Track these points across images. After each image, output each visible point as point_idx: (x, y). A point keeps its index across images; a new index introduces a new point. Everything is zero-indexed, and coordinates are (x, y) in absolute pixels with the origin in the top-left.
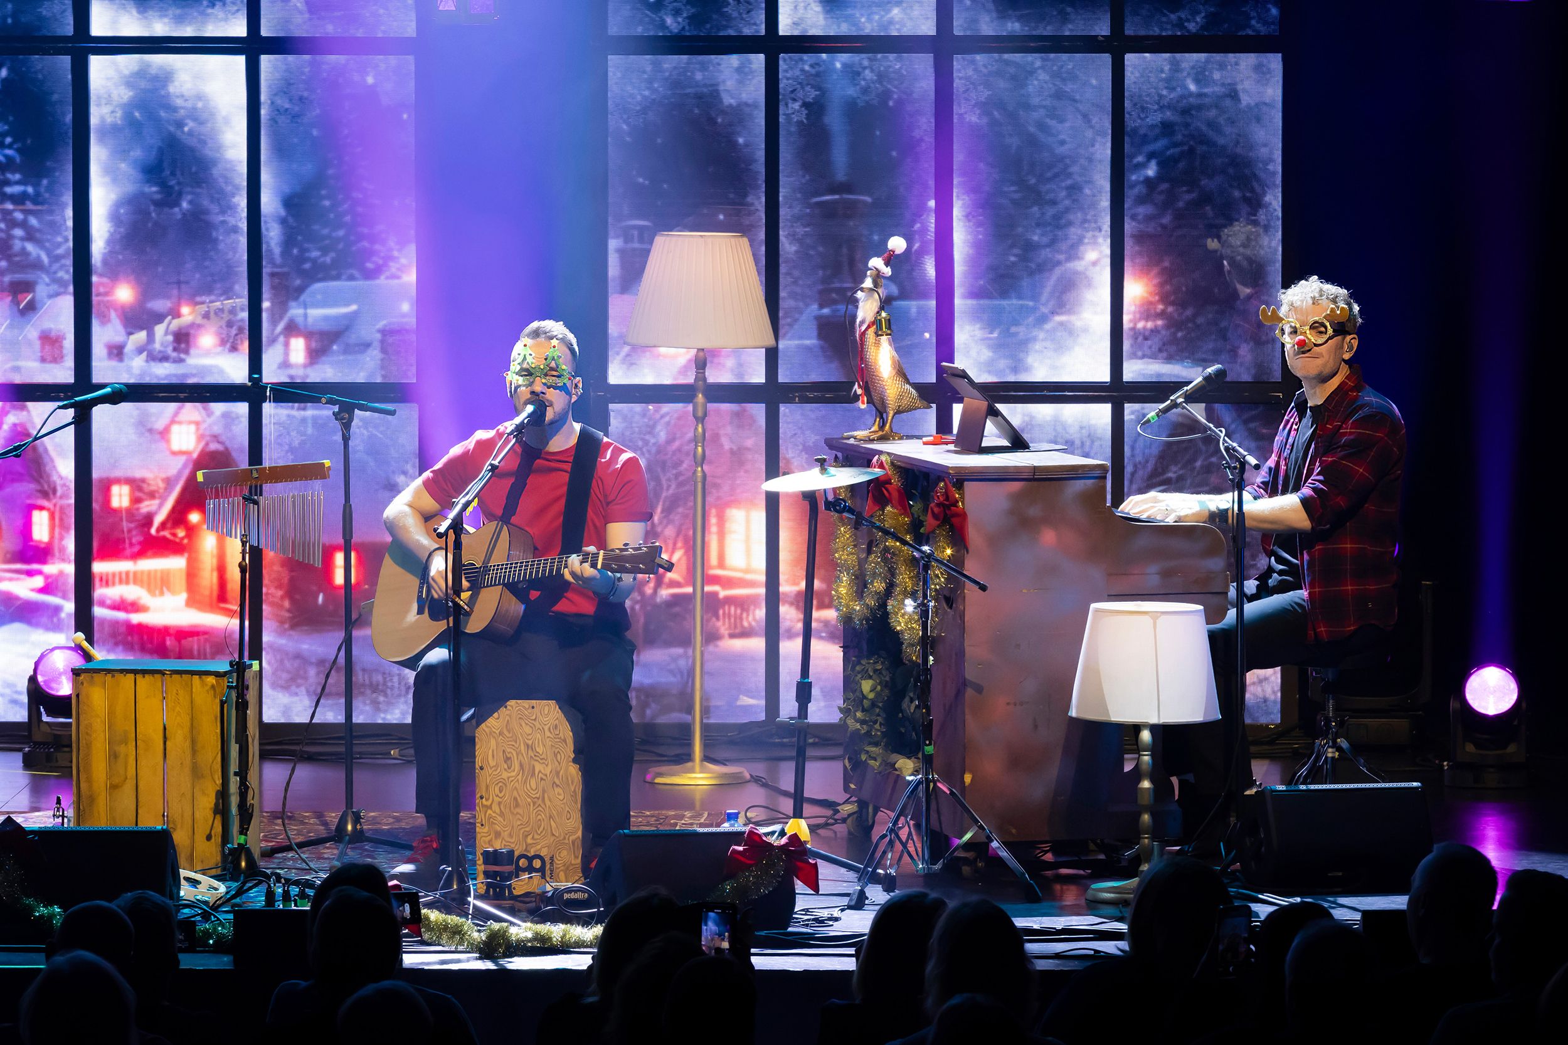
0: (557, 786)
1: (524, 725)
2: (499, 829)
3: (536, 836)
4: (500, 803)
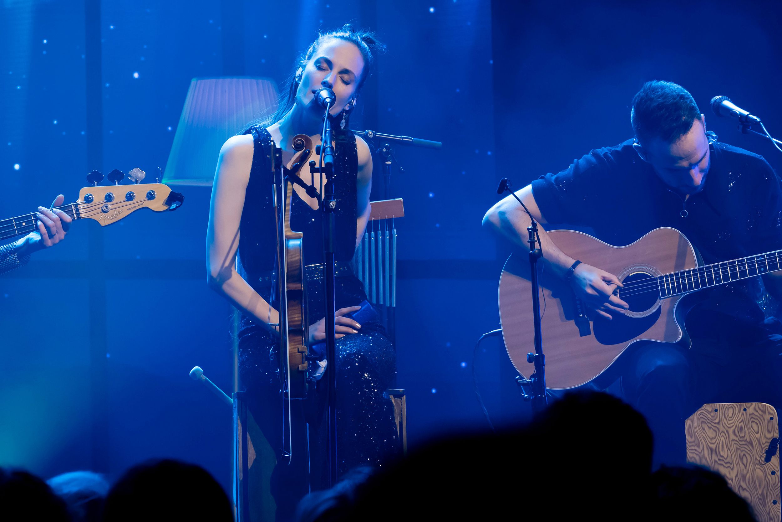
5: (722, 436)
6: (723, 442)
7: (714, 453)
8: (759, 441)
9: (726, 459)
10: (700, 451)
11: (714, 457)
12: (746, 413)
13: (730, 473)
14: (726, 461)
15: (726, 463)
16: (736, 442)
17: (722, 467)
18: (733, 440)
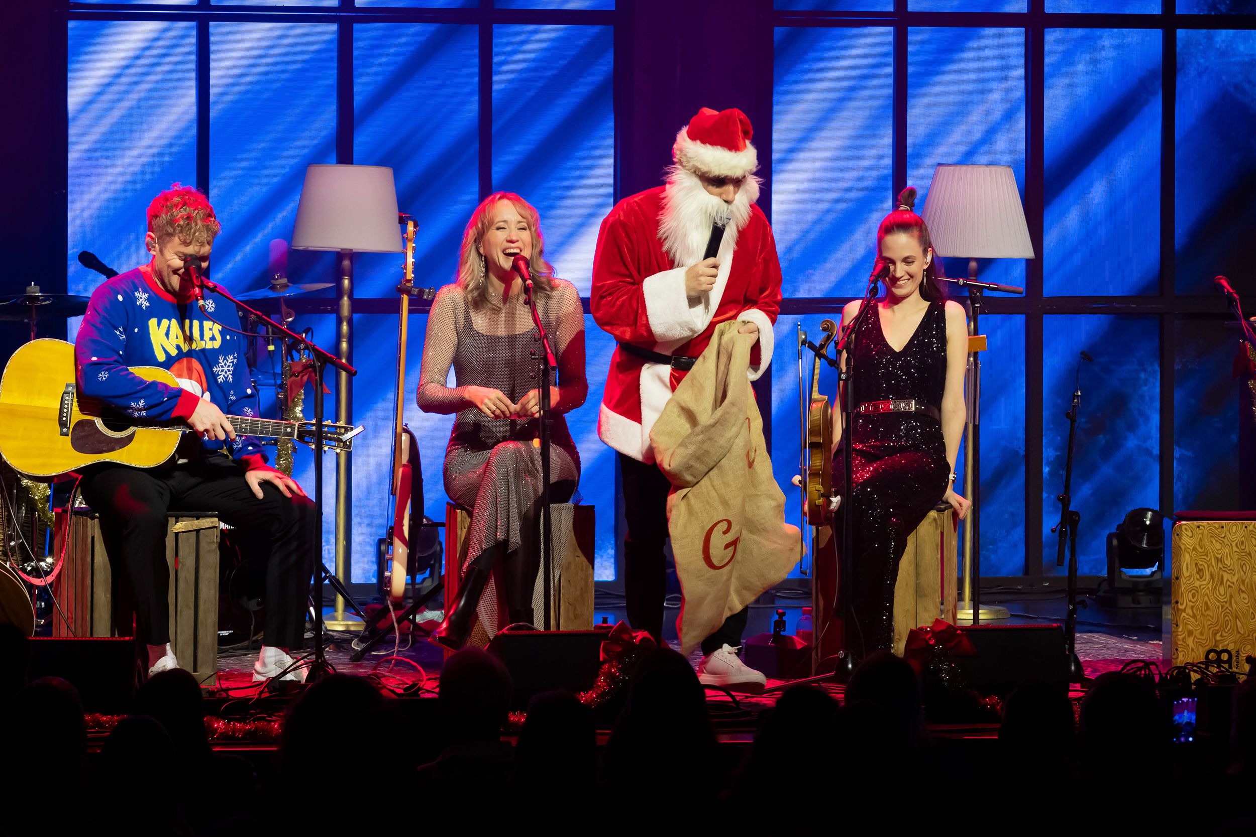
0: (1243, 592)
1: (1214, 542)
2: (1191, 628)
3: (1224, 634)
4: (1192, 607)
5: (1227, 548)
6: (1227, 553)
7: (1219, 561)
9: (1229, 567)
11: (1220, 565)
12: (1247, 530)
13: (1232, 578)
14: (1229, 568)
15: (1229, 570)
17: (1226, 573)
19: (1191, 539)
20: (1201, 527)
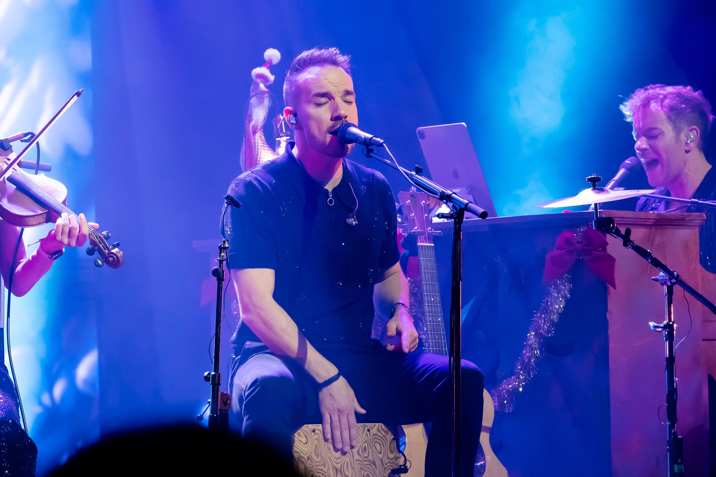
6: (347, 462)
7: (339, 472)
8: (381, 461)
10: (325, 470)
12: (370, 434)
16: (360, 462)
18: (357, 460)
19: (306, 445)
20: (316, 431)
